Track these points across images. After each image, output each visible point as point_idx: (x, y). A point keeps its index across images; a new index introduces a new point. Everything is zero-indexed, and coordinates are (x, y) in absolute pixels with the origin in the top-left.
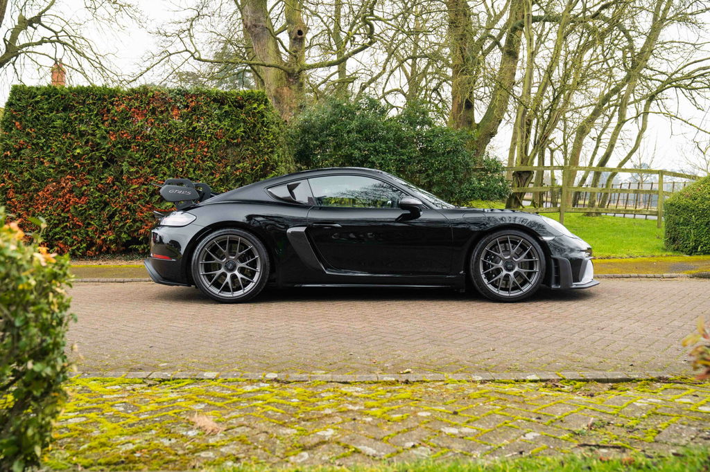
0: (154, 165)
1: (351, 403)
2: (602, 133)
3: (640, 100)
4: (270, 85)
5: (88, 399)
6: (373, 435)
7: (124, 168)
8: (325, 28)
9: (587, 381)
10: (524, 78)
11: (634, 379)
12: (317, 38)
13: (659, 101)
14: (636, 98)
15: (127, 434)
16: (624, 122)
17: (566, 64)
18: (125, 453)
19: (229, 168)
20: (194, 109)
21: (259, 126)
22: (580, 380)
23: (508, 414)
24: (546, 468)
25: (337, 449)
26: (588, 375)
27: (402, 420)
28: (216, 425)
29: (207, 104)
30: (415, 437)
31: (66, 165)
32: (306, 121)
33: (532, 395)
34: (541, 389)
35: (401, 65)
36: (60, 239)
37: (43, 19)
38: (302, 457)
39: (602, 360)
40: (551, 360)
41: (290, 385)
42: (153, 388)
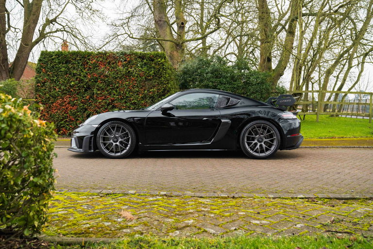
0: (109, 90)
1: (203, 207)
2: (339, 74)
3: (360, 56)
4: (167, 50)
5: (69, 202)
6: (214, 223)
7: (95, 92)
8: (196, 22)
9: (330, 199)
10: (298, 46)
11: (357, 198)
12: (191, 28)
13: (370, 56)
14: (358, 55)
15: (87, 220)
16: (351, 67)
17: (320, 37)
18: (85, 229)
19: (146, 91)
20: (129, 62)
21: (161, 70)
22: (327, 198)
23: (287, 214)
24: (307, 242)
25: (194, 229)
26: (331, 195)
27: (230, 216)
28: (132, 216)
29: (136, 59)
30: (236, 225)
31: (67, 90)
32: (185, 68)
33: (300, 205)
34: (306, 202)
35: (234, 40)
36: (64, 127)
37: (57, 20)
38: (176, 233)
39: (339, 189)
40: (311, 188)
41: (172, 198)
42: (103, 198)
